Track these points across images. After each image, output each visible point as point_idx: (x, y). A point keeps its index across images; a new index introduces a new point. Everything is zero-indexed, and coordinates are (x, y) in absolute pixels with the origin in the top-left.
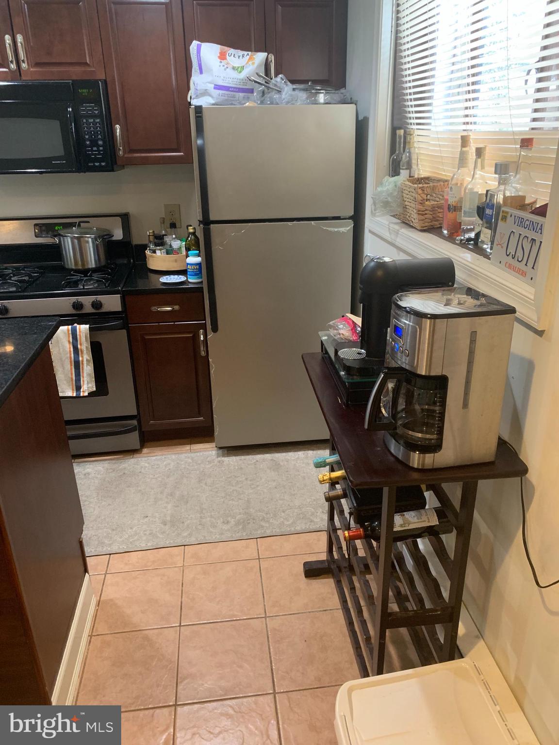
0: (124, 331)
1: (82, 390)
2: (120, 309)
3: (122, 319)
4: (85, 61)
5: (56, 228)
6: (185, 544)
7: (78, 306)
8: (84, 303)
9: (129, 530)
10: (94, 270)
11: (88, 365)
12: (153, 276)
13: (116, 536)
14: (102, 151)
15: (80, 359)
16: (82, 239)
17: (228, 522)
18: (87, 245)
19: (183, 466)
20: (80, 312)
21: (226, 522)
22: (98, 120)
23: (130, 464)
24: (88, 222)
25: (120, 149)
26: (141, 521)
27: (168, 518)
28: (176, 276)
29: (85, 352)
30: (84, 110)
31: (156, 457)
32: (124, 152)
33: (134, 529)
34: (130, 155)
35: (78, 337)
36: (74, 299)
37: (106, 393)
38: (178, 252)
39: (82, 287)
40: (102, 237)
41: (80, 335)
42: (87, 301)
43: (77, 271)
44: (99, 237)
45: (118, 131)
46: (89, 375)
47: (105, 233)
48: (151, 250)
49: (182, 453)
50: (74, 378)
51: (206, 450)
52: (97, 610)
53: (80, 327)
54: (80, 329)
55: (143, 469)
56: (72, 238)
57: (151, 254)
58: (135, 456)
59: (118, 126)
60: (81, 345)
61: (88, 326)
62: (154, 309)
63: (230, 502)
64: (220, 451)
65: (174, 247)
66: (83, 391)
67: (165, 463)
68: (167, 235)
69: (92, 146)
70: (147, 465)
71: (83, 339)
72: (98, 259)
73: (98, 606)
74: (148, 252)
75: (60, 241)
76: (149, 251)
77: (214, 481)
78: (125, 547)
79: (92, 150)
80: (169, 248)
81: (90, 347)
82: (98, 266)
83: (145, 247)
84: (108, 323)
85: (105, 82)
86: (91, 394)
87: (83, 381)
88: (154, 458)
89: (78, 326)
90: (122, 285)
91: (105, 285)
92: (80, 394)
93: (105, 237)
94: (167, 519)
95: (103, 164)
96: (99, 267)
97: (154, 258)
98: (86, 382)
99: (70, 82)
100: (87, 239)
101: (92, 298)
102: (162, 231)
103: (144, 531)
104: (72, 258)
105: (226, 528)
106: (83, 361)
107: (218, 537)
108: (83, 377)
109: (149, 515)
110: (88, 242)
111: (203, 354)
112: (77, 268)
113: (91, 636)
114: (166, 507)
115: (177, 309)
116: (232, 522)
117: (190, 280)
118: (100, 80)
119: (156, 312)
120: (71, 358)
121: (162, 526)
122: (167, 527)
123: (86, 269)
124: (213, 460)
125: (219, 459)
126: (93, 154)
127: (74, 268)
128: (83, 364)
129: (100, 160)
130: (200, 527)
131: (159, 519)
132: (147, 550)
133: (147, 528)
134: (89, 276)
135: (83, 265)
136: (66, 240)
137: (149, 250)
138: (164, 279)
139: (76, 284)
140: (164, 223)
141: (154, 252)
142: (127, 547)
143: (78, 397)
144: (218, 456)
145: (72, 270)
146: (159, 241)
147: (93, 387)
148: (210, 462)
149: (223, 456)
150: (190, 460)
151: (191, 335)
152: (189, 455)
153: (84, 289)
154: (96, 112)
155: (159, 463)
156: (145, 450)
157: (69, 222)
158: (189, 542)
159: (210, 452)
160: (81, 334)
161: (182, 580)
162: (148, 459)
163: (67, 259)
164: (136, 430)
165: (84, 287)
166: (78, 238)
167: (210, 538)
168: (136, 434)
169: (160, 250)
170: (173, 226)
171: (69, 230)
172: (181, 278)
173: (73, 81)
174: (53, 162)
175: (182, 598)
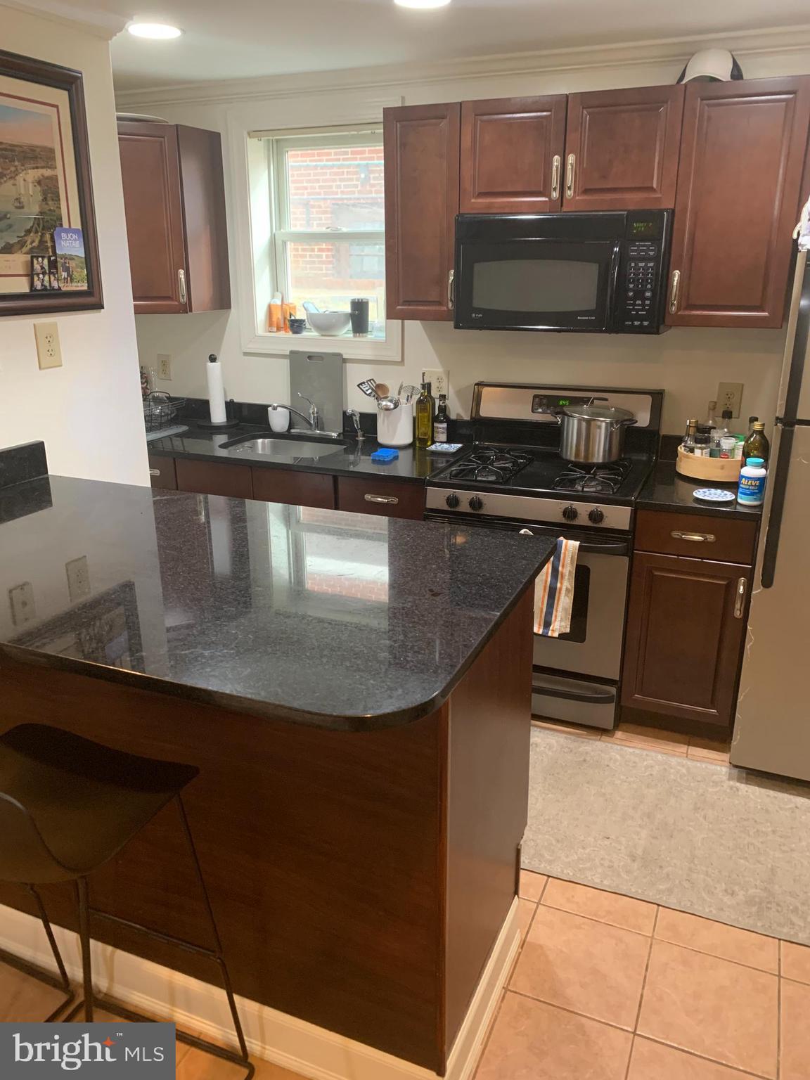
0: (626, 559)
1: (551, 628)
2: (627, 528)
3: (626, 541)
4: (649, 185)
5: (561, 403)
6: (660, 904)
7: (570, 514)
8: (579, 511)
9: (580, 850)
10: (600, 466)
11: (566, 595)
12: (682, 486)
13: (561, 852)
14: (647, 305)
15: (559, 585)
16: (592, 423)
17: (733, 894)
18: (598, 430)
19: (672, 777)
20: (571, 523)
21: (730, 891)
22: (652, 264)
23: (595, 747)
24: (606, 400)
25: (672, 304)
26: (599, 842)
27: (640, 852)
28: (719, 491)
29: (567, 577)
30: (633, 251)
31: (634, 750)
32: (679, 309)
33: (587, 851)
34: (687, 313)
35: (562, 556)
36: (566, 504)
37: (582, 640)
38: (729, 454)
39: (580, 488)
40: (622, 422)
41: (565, 553)
42: (584, 509)
43: (577, 465)
44: (617, 422)
45: (676, 279)
46: (565, 609)
47: (626, 418)
48: (688, 447)
49: (674, 755)
50: (544, 610)
51: (712, 762)
52: (520, 953)
53: (567, 543)
54: (566, 546)
55: (612, 761)
56: (580, 421)
57: (685, 453)
58: (604, 738)
59: (677, 273)
60: (563, 566)
61: (577, 543)
62: (676, 534)
63: (742, 861)
64: (736, 771)
65: (724, 447)
66: (553, 630)
67: (645, 763)
68: (715, 428)
69: (634, 298)
70: (618, 757)
71: (568, 560)
72: (609, 451)
73: (522, 948)
74: (681, 449)
75: (563, 421)
76: (683, 448)
77: (718, 816)
78: (571, 874)
79: (634, 305)
80: (714, 448)
81: (574, 572)
82: (606, 461)
83: (679, 440)
84: (606, 543)
85: (672, 213)
86: (562, 636)
87: (556, 616)
88: (631, 750)
89: (565, 541)
90: (636, 494)
91: (613, 489)
92: (548, 633)
93: (625, 423)
94: (638, 852)
95: (646, 323)
96: (607, 463)
97: (690, 460)
98: (559, 619)
99: (624, 214)
100: (599, 423)
101: (592, 506)
102: (708, 421)
103: (602, 859)
104: (574, 446)
105: (729, 903)
106: (561, 589)
107: (714, 912)
108: (557, 611)
109: (613, 837)
110: (600, 427)
111: (738, 614)
112: (578, 460)
113: (506, 989)
114: (638, 833)
115: (711, 540)
116: (741, 896)
117: (740, 501)
118: (666, 210)
119: (678, 539)
120: (546, 581)
121: (629, 861)
122: (635, 866)
123: (591, 463)
124: (721, 782)
125: (732, 783)
126: (634, 309)
127: (573, 459)
128: (560, 593)
129: (642, 319)
130: (687, 885)
131: (626, 848)
132: (603, 890)
133: (606, 857)
134: (592, 474)
135: (586, 457)
136: (571, 421)
137: (685, 446)
138: (702, 494)
139: (572, 482)
140: (714, 408)
141: (692, 450)
142: (574, 874)
143: (544, 636)
144: (730, 778)
145: (571, 462)
146: (702, 435)
147: (566, 627)
148: (716, 784)
149: (739, 780)
150: (684, 771)
151: (725, 583)
152: (684, 762)
153: (583, 491)
154: (652, 253)
155: (637, 760)
156: (619, 734)
157: (579, 397)
158: (666, 902)
159: (719, 768)
160: (567, 553)
161: (648, 960)
162: (622, 749)
163: (567, 445)
164: (613, 702)
165: (583, 489)
166: (588, 422)
167: (701, 908)
168: (610, 708)
169: (702, 449)
170: (727, 415)
171: (578, 408)
172: (727, 496)
173: (629, 211)
174: (579, 318)
175: (643, 988)
